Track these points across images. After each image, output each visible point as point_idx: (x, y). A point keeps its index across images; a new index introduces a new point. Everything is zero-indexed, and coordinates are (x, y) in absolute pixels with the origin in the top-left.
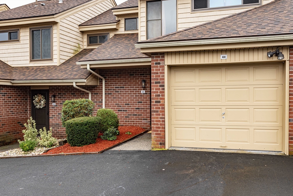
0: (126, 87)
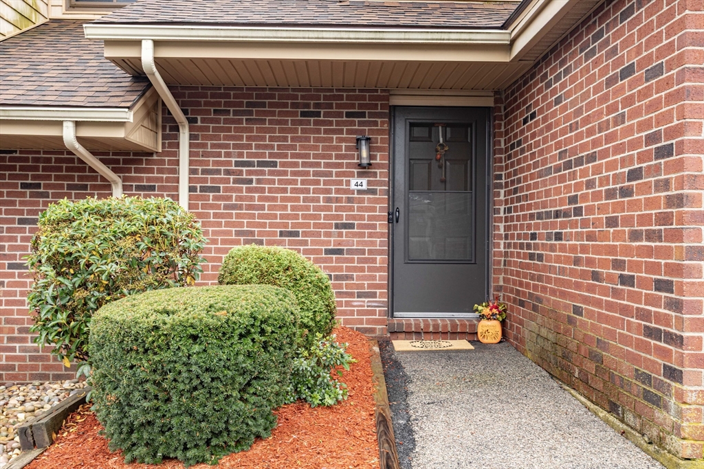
0: (283, 165)
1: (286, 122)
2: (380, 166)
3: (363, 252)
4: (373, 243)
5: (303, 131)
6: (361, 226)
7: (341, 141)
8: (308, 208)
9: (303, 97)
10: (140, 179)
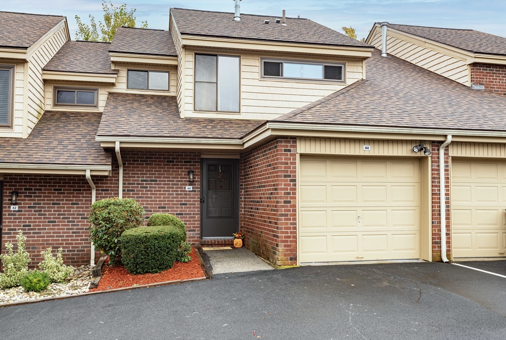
0: (160, 181)
1: (161, 165)
2: (197, 181)
3: (190, 214)
4: (195, 211)
5: (168, 168)
6: (190, 204)
7: (183, 172)
8: (169, 198)
9: (167, 155)
10: (103, 187)
